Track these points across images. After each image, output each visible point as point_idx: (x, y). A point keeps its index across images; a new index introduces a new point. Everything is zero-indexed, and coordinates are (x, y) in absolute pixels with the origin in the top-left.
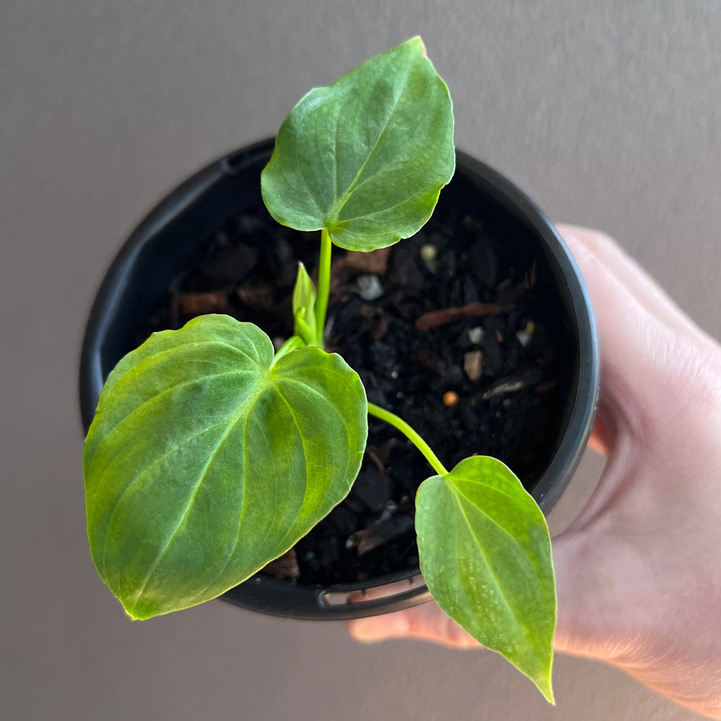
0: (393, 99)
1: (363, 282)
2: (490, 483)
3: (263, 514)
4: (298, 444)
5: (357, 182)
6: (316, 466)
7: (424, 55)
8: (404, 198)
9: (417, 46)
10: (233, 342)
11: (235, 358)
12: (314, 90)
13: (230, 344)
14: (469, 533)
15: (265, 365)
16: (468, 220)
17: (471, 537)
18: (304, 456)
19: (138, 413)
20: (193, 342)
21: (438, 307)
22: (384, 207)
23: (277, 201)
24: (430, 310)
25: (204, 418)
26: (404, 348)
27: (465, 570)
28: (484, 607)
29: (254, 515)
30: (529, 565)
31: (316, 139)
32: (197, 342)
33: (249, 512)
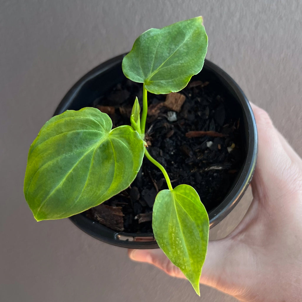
0: (185, 39)
1: (170, 113)
2: (188, 196)
3: (93, 188)
4: (113, 164)
5: (161, 67)
6: (118, 174)
7: (202, 24)
8: (177, 77)
9: (200, 20)
10: (96, 119)
11: (95, 125)
12: (152, 29)
13: (95, 119)
14: (176, 216)
15: (107, 131)
16: (219, 97)
17: (176, 217)
18: (114, 169)
19: (53, 139)
20: (81, 116)
21: (197, 130)
22: (169, 79)
23: (127, 68)
24: (194, 130)
25: (78, 146)
26: (179, 143)
27: (171, 230)
28: (176, 247)
29: (89, 188)
30: (198, 234)
31: (148, 48)
32: (82, 116)
33: (88, 186)
